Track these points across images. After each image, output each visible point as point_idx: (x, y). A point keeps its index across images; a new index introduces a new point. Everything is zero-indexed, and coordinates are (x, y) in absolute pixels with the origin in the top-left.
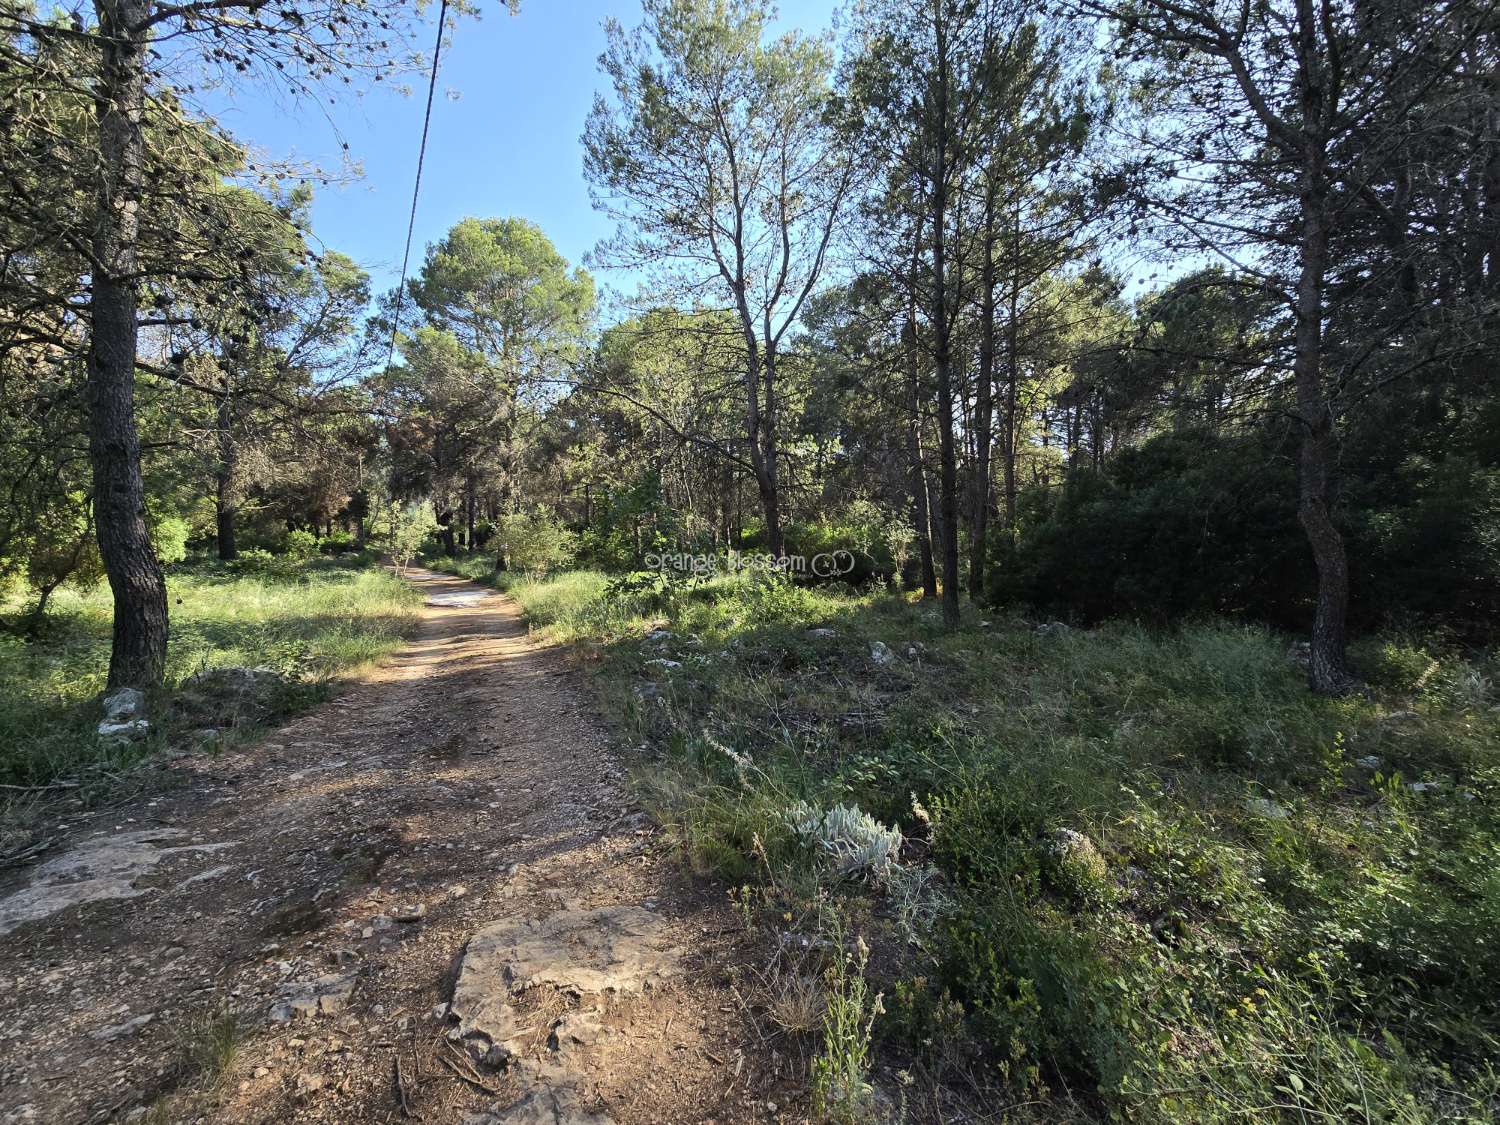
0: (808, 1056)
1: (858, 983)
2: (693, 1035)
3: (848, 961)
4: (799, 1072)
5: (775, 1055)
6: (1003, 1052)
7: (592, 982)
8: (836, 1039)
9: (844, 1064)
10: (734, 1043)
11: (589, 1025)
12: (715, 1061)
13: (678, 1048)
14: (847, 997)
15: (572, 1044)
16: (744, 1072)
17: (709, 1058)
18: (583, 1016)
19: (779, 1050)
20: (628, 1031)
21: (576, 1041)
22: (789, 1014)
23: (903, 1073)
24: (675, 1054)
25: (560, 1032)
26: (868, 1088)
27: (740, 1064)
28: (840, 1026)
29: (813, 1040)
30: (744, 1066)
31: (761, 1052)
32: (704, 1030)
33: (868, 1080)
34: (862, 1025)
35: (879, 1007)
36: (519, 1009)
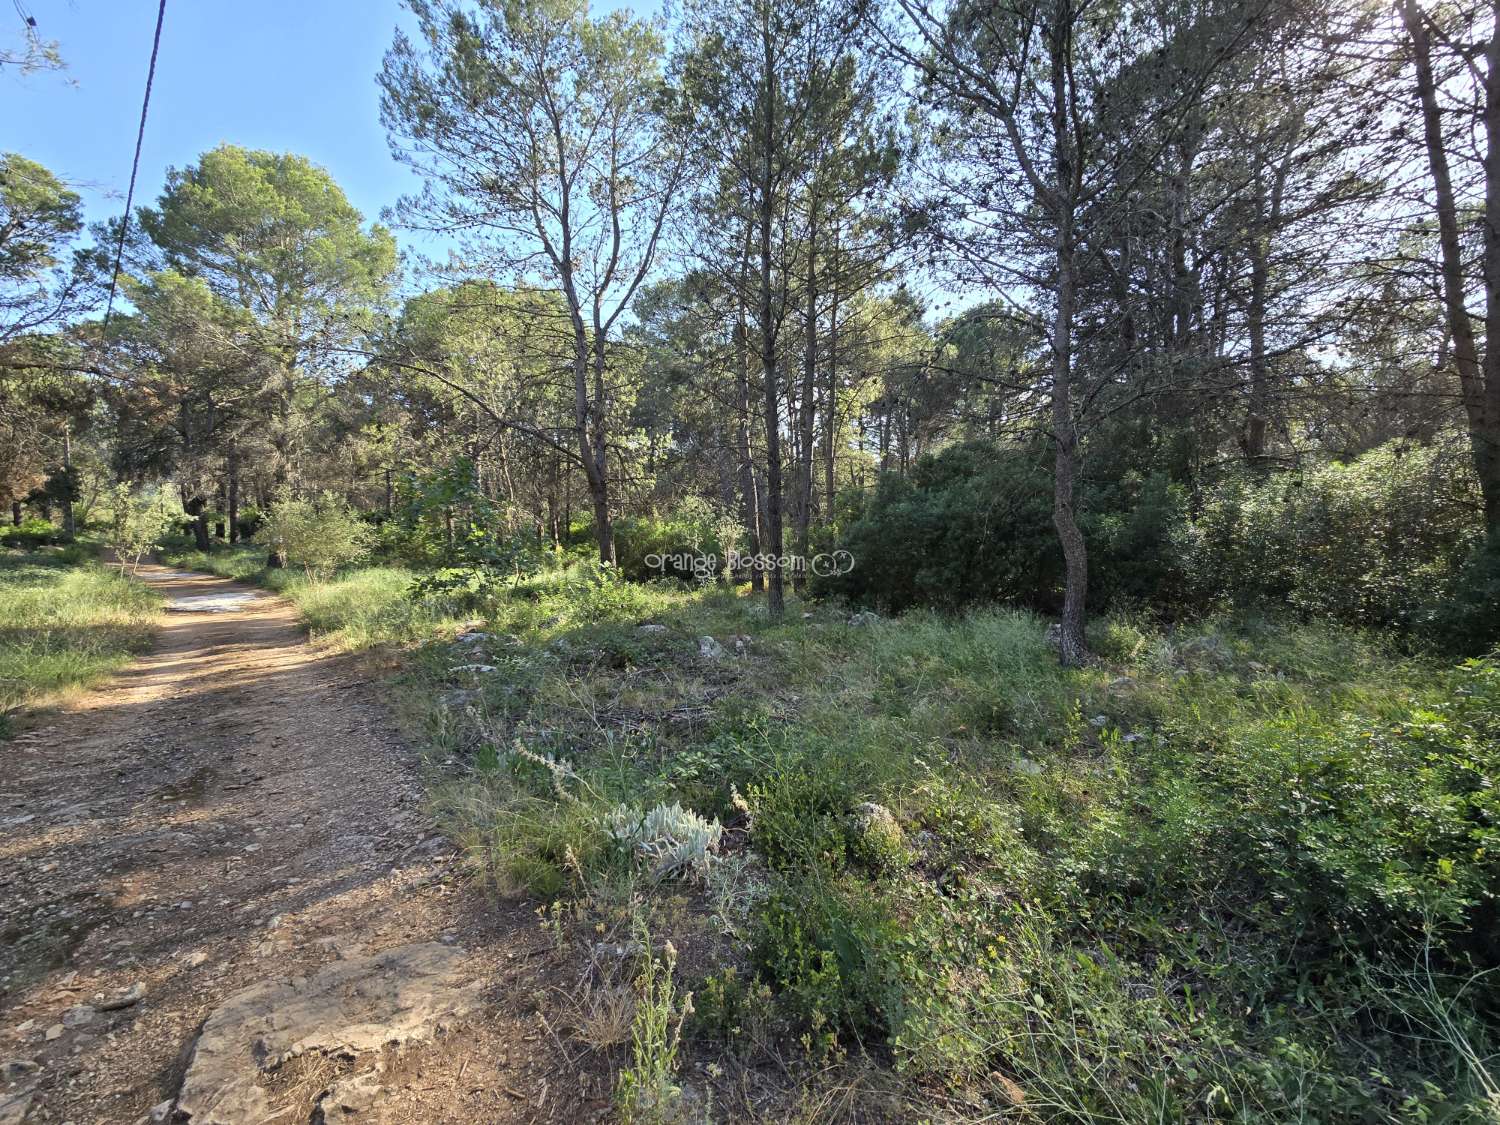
0: (616, 1070)
1: (666, 987)
2: (491, 1073)
3: (656, 967)
4: (608, 1089)
5: (583, 1076)
6: (804, 1026)
7: (367, 1038)
8: (645, 1049)
9: (652, 1071)
10: (539, 1072)
11: (365, 1089)
12: (516, 1097)
13: (474, 1091)
14: (656, 1002)
15: (343, 1116)
16: (547, 1102)
17: (510, 1096)
18: (357, 1081)
19: (587, 1070)
20: (414, 1085)
21: (346, 1110)
22: (597, 1031)
23: (712, 1066)
24: (470, 1099)
25: (327, 1105)
26: (676, 1090)
27: (543, 1096)
28: (649, 1032)
29: (623, 1052)
30: (549, 1095)
31: (568, 1076)
32: (504, 1066)
33: (676, 1083)
34: (671, 1026)
35: (689, 1007)
36: (272, 1088)
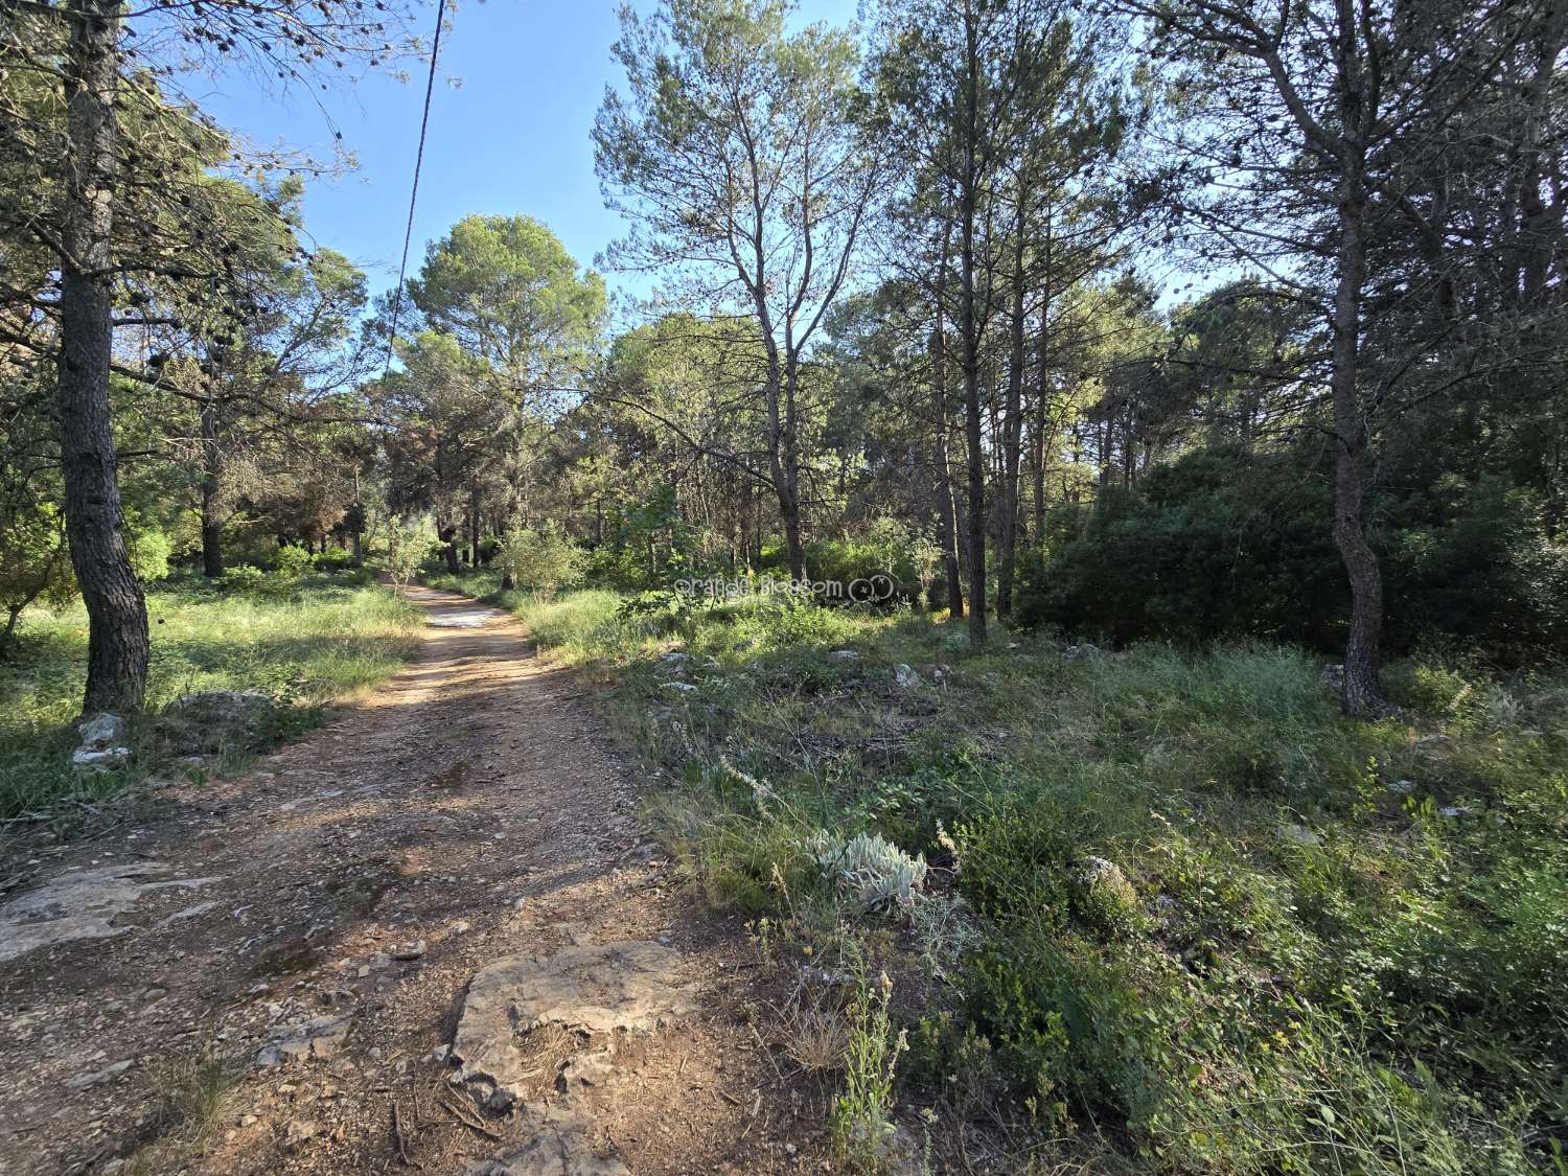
0: (829, 1094)
1: (881, 1018)
2: (709, 1075)
3: (871, 996)
4: (819, 1112)
5: (794, 1094)
6: (1030, 1088)
7: (601, 1021)
8: (858, 1077)
9: (866, 1103)
10: (752, 1081)
11: (599, 1066)
12: (732, 1102)
13: (693, 1088)
14: (869, 1033)
15: (581, 1087)
16: (762, 1113)
17: (726, 1099)
18: (593, 1057)
19: (798, 1089)
20: (640, 1071)
21: (585, 1083)
22: (810, 1052)
23: (927, 1111)
24: (690, 1095)
25: (569, 1074)
26: (890, 1128)
27: (757, 1105)
28: (862, 1063)
29: (835, 1078)
30: (763, 1106)
31: (780, 1092)
32: (720, 1070)
33: (891, 1120)
34: (885, 1062)
35: (903, 1044)
36: (525, 1050)
